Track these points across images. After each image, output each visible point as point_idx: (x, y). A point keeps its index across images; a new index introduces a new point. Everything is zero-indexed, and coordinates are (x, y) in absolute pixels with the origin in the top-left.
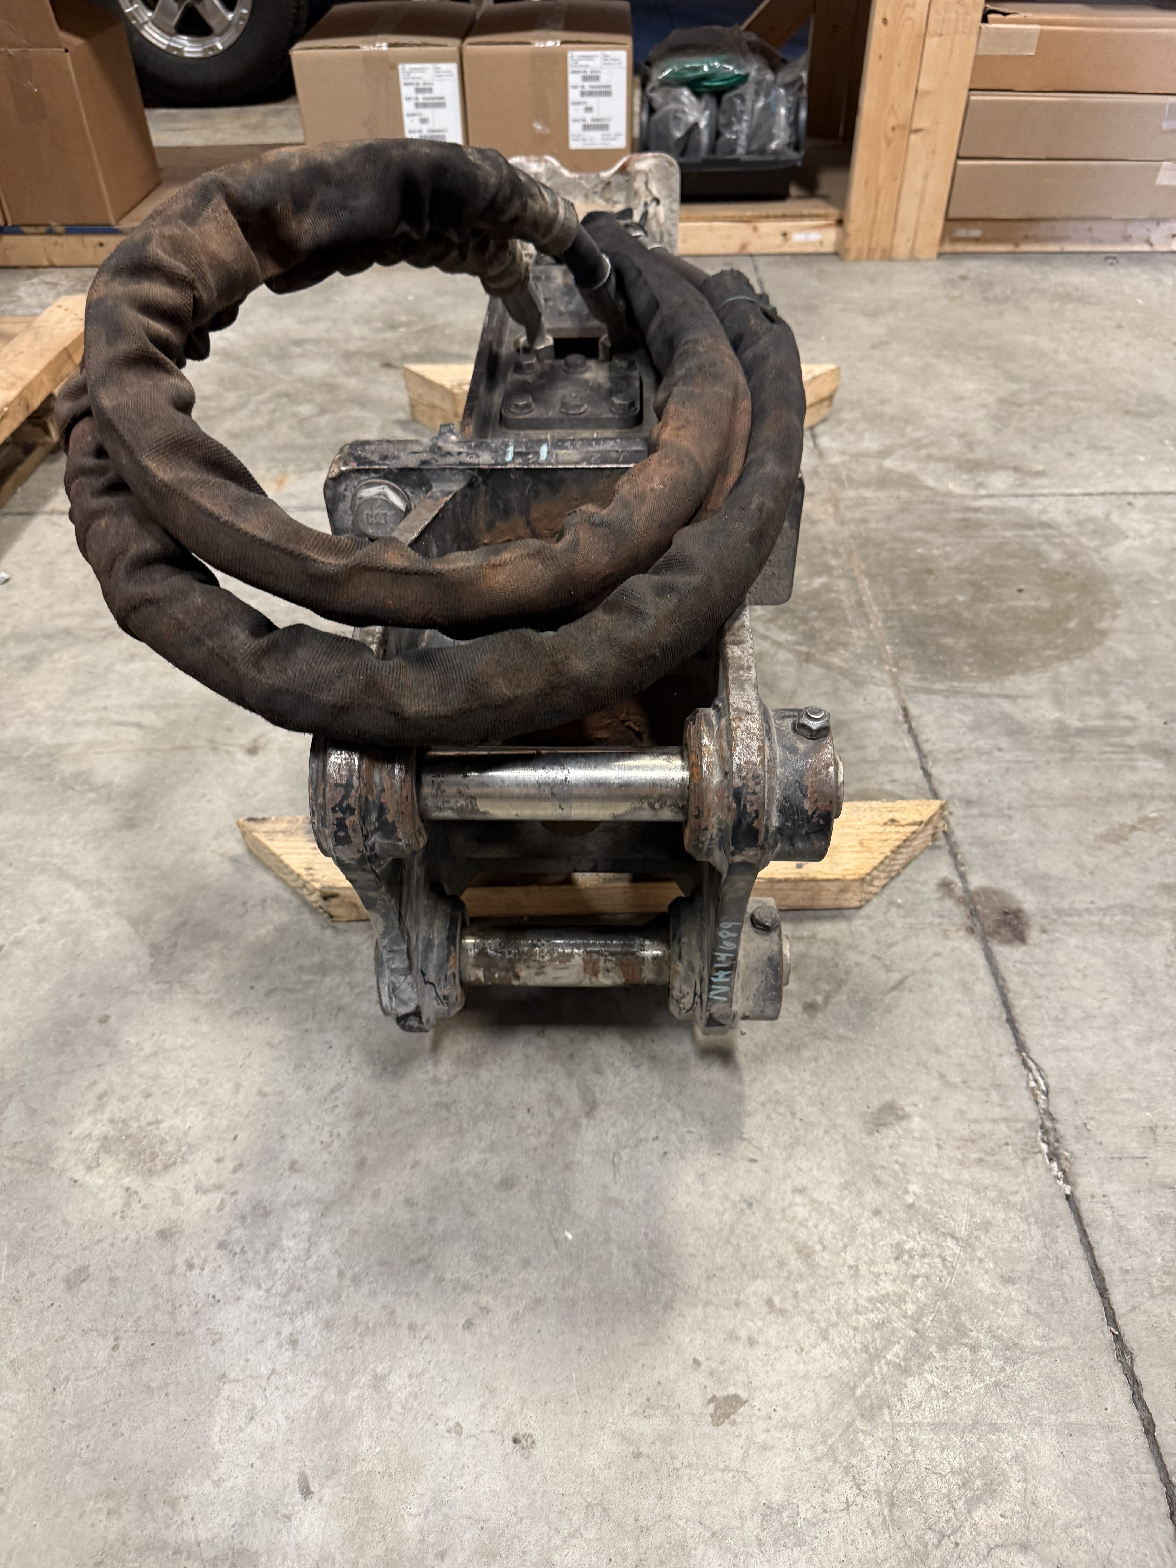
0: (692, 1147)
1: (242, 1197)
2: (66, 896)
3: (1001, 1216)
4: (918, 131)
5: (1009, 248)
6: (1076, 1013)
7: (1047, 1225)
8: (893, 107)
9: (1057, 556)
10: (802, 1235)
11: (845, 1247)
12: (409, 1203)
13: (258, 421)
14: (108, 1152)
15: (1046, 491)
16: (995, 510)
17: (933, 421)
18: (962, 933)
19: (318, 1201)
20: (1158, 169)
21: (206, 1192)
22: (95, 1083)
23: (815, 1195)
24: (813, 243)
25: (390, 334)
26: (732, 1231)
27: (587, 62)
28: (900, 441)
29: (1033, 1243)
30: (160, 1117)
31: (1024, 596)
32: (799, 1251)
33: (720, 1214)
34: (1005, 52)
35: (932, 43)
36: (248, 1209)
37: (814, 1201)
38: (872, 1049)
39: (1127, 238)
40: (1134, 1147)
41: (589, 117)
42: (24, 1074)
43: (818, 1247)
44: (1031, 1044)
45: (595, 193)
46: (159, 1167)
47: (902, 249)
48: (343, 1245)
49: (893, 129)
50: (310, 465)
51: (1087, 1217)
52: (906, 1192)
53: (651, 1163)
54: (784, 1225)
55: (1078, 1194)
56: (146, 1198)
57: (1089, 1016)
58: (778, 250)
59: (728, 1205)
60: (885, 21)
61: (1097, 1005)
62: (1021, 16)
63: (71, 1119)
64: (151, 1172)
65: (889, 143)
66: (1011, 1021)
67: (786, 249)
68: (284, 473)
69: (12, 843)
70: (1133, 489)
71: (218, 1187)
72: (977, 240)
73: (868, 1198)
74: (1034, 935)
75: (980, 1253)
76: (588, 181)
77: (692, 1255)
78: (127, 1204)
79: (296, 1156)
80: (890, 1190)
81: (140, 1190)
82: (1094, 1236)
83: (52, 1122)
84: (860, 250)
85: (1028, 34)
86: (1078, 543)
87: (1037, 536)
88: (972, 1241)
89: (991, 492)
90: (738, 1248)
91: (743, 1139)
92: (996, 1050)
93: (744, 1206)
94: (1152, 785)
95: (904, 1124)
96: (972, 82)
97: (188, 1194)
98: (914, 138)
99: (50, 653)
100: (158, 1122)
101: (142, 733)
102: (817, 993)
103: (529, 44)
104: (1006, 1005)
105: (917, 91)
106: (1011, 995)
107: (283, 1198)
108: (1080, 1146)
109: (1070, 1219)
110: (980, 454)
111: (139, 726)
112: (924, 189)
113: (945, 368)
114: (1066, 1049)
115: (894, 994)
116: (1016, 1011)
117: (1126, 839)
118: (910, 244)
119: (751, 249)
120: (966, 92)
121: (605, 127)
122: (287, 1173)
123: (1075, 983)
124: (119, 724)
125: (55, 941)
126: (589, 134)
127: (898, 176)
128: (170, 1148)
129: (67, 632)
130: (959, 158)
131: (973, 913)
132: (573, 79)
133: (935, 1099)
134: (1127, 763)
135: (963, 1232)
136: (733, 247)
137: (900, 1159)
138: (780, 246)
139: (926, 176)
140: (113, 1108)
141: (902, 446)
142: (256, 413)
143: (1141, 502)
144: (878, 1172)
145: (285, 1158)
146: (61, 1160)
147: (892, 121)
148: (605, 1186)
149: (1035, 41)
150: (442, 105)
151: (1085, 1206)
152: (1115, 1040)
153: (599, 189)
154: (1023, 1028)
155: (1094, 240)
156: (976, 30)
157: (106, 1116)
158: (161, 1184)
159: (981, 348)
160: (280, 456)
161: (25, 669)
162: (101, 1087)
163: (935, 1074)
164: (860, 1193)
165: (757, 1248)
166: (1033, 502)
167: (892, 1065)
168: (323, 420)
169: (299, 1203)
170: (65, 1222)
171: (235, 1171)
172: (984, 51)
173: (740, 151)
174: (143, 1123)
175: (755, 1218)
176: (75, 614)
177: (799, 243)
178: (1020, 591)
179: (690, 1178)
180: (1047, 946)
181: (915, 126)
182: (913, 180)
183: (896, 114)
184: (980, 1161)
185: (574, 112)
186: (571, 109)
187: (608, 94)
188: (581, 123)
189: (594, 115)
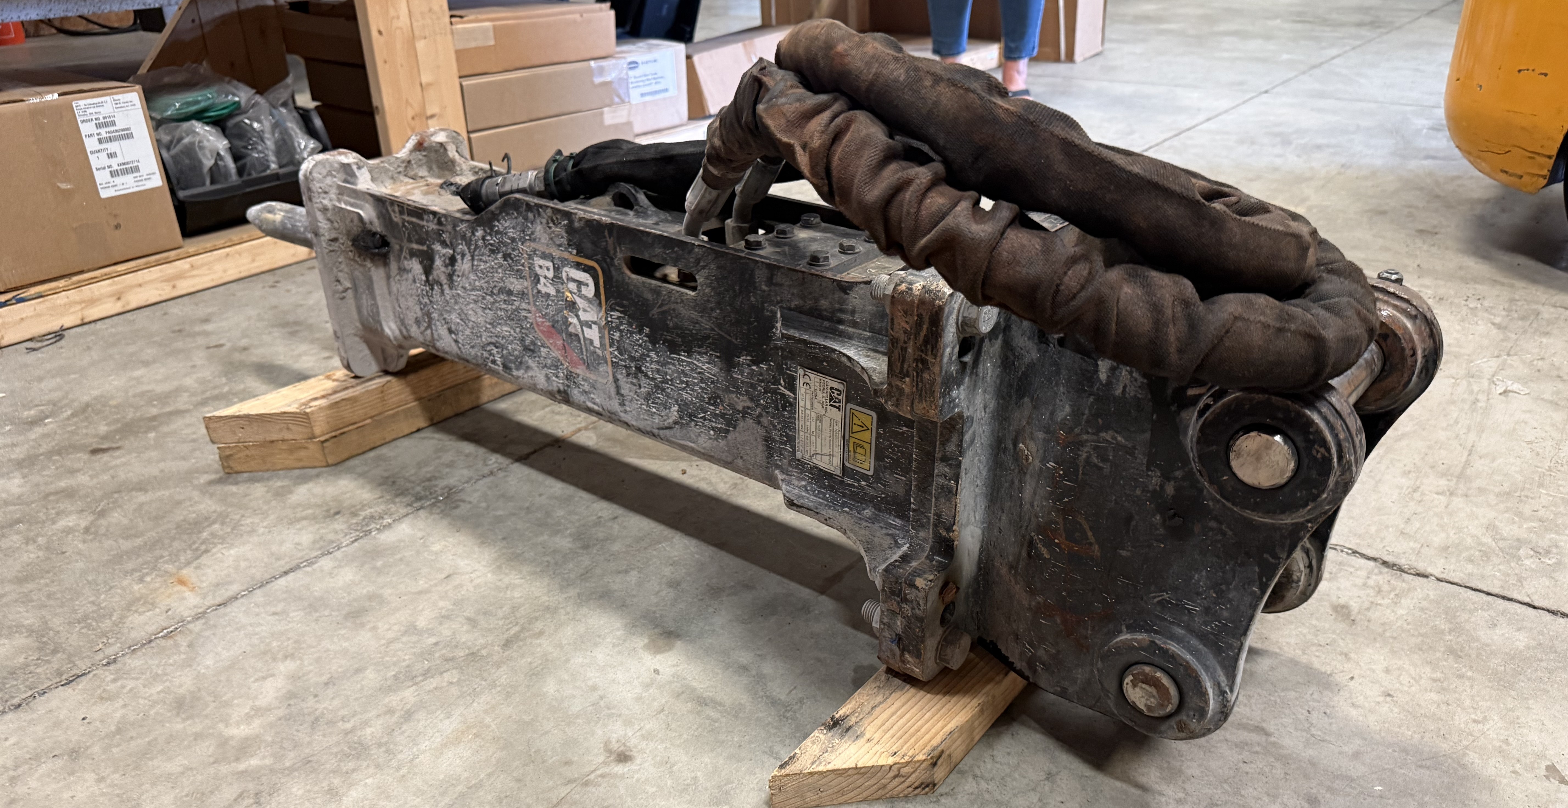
4: (432, 116)
8: (407, 101)
20: (602, 114)
27: (97, 110)
34: (473, 45)
35: (420, 45)
41: (114, 163)
45: (400, 173)
49: (413, 118)
51: (1457, 581)
53: (1330, 724)
59: (1385, 705)
60: (380, 32)
62: (472, 17)
65: (413, 130)
76: (390, 164)
85: (485, 31)
91: (1331, 675)
93: (1389, 698)
96: (459, 71)
98: (430, 122)
103: (22, 101)
105: (421, 85)
120: (457, 81)
121: (136, 169)
126: (118, 180)
130: (469, 132)
132: (85, 129)
133: (1339, 589)
144: (1387, 635)
147: (410, 113)
148: (1340, 752)
149: (491, 34)
156: (449, 31)
172: (461, 46)
173: (273, 166)
179: (1353, 710)
181: (429, 113)
183: (411, 105)
185: (95, 161)
186: (92, 158)
187: (130, 136)
188: (108, 170)
189: (119, 159)
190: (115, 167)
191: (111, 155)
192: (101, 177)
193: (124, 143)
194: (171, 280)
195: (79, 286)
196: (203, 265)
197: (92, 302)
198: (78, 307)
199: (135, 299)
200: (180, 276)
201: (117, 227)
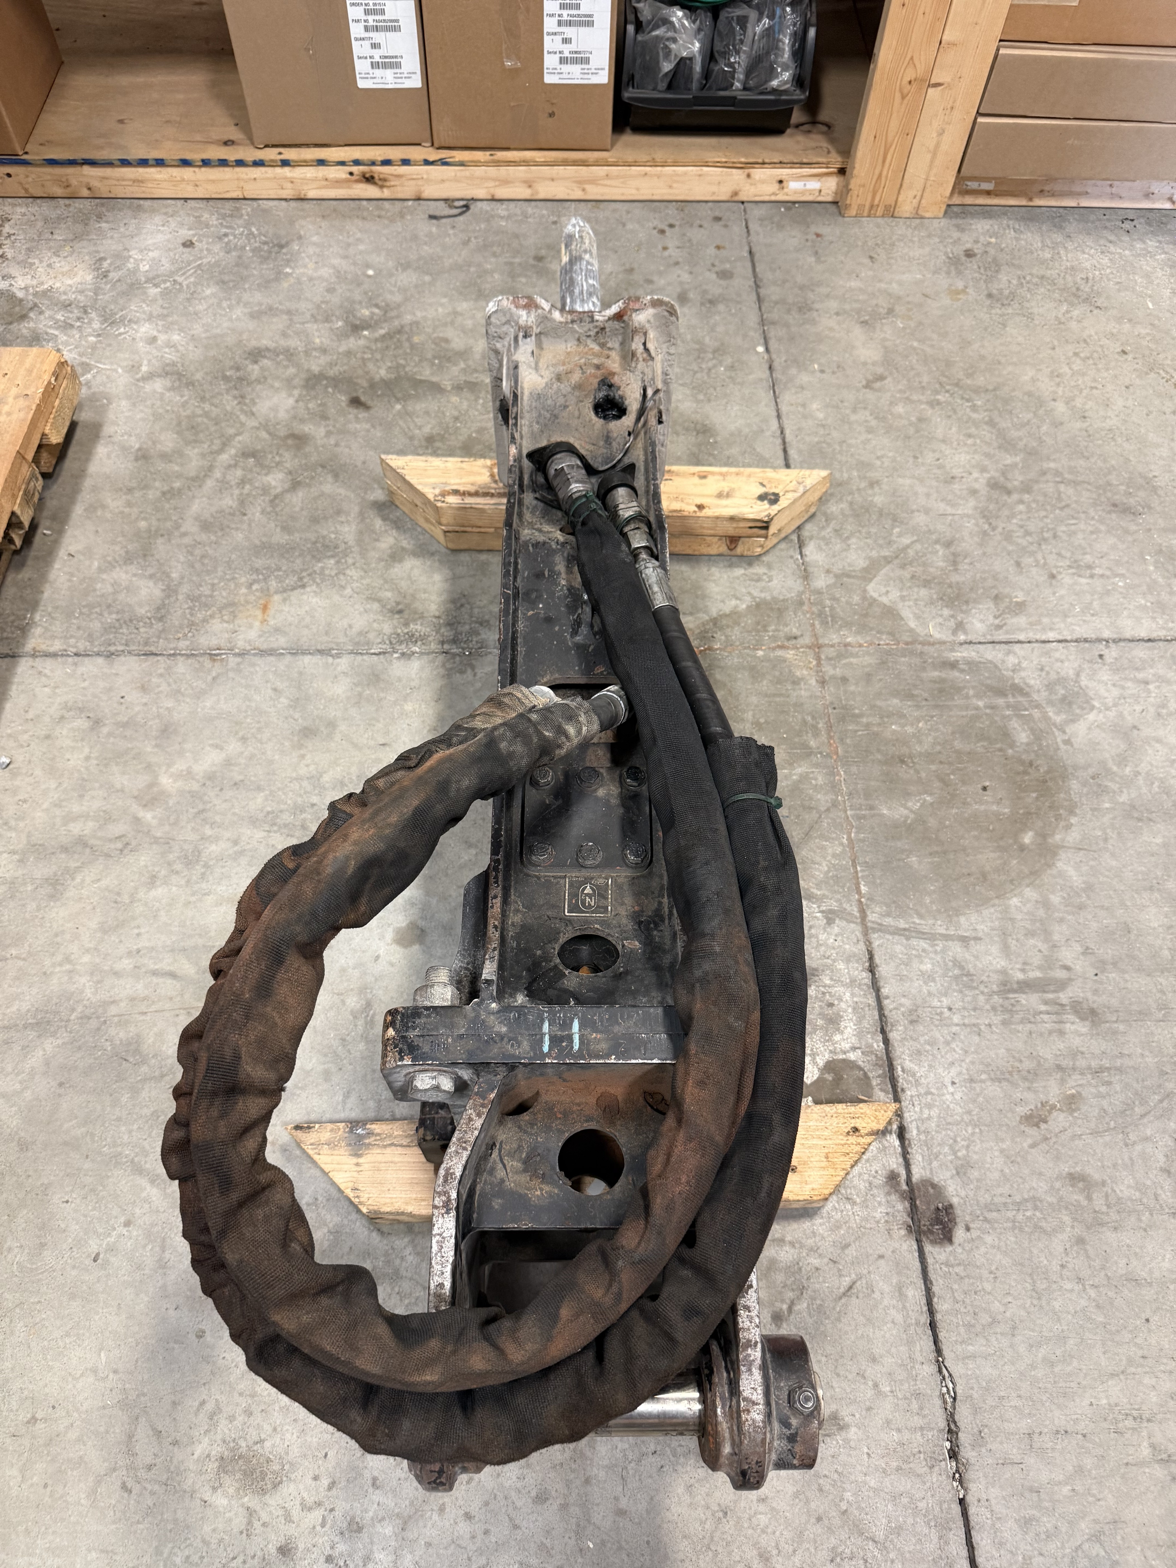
0: (682, 1460)
1: (338, 1513)
2: (144, 1194)
3: (910, 1521)
4: (937, 85)
5: (1024, 202)
6: (985, 1319)
7: (943, 1527)
8: (912, 60)
9: (1023, 737)
10: (764, 1540)
11: (794, 1551)
12: (468, 1516)
13: (229, 502)
14: (226, 1472)
15: (1022, 637)
16: (973, 666)
17: (920, 519)
18: (903, 1232)
19: (398, 1515)
21: (310, 1509)
22: (203, 1403)
23: (774, 1505)
24: (811, 192)
25: (353, 343)
26: (712, 1538)
28: (886, 553)
29: (932, 1545)
30: (263, 1436)
31: (988, 797)
32: (761, 1556)
33: (703, 1523)
36: (345, 1525)
37: (773, 1509)
38: (824, 1359)
39: (1148, 195)
40: (1015, 1454)
41: (567, 49)
42: (144, 1395)
43: (775, 1552)
44: (946, 1352)
46: (269, 1486)
47: (906, 207)
48: (421, 1557)
49: (910, 82)
50: (291, 580)
51: (973, 1520)
52: (842, 1500)
53: (651, 1477)
54: (750, 1531)
55: (969, 1499)
56: (264, 1517)
57: (994, 1322)
58: (773, 198)
59: (709, 1513)
61: (1002, 1309)
63: (192, 1442)
64: (263, 1492)
65: (903, 97)
66: (933, 1325)
67: (781, 197)
68: (266, 593)
69: (83, 1130)
70: (1106, 634)
71: (319, 1504)
72: (988, 193)
73: (813, 1505)
74: (959, 1234)
75: (892, 1555)
77: (682, 1561)
78: (250, 1523)
79: (376, 1474)
80: (831, 1497)
81: (258, 1508)
82: (976, 1537)
83: (175, 1443)
84: (861, 207)
86: (1046, 718)
87: (1008, 706)
88: (888, 1544)
89: (970, 638)
90: (716, 1553)
92: (920, 1359)
93: (721, 1514)
94: (1075, 1054)
95: (843, 1434)
96: (1004, 32)
97: (296, 1513)
99: (71, 873)
100: (262, 1441)
101: (178, 985)
102: (783, 1301)
104: (931, 1311)
105: (940, 43)
106: (935, 1300)
107: (371, 1514)
108: (974, 1454)
109: (960, 1523)
110: (963, 576)
111: (173, 975)
112: (937, 146)
113: (939, 425)
114: (973, 1357)
115: (843, 1300)
116: (938, 1317)
117: (1045, 1121)
118: (915, 202)
119: (742, 197)
120: (995, 43)
121: (585, 60)
122: (371, 1490)
123: (988, 1287)
124: (155, 973)
125: (144, 1246)
126: (566, 68)
127: (910, 132)
128: (276, 1467)
129: (82, 842)
130: (979, 114)
131: (913, 1211)
133: (869, 1409)
134: (1057, 1026)
135: (880, 1535)
136: (723, 193)
137: (840, 1469)
138: (774, 194)
139: (941, 133)
140: (224, 1428)
141: (888, 561)
142: (223, 486)
143: (1111, 653)
144: (821, 1481)
145: (367, 1475)
146: (189, 1482)
147: (910, 75)
148: (616, 1499)
150: (397, 29)
151: (972, 1510)
152: (1012, 1346)
153: (592, 333)
154: (942, 1335)
155: (1113, 196)
157: (219, 1437)
158: (274, 1500)
159: (977, 390)
160: (259, 563)
161: (52, 897)
162: (210, 1407)
163: (870, 1383)
164: (807, 1501)
165: (730, 1553)
166: (1009, 652)
167: (838, 1375)
168: (297, 499)
169: (383, 1519)
170: (204, 1541)
171: (330, 1488)
172: (1023, 1)
173: (738, 85)
174: (250, 1443)
175: (728, 1526)
176: (86, 816)
177: (795, 192)
178: (985, 789)
179: (680, 1490)
180: (968, 1246)
181: (935, 79)
182: (926, 137)
183: (915, 66)
184: (899, 1469)
186: (547, 39)
187: (590, 24)
188: (558, 55)
189: (573, 47)
190: (566, 54)
191: (566, 41)
192: (550, 61)
193: (583, 30)
194: (581, 183)
195: (498, 163)
196: (618, 177)
197: (505, 182)
198: (492, 184)
199: (545, 190)
200: (593, 181)
201: (551, 115)
